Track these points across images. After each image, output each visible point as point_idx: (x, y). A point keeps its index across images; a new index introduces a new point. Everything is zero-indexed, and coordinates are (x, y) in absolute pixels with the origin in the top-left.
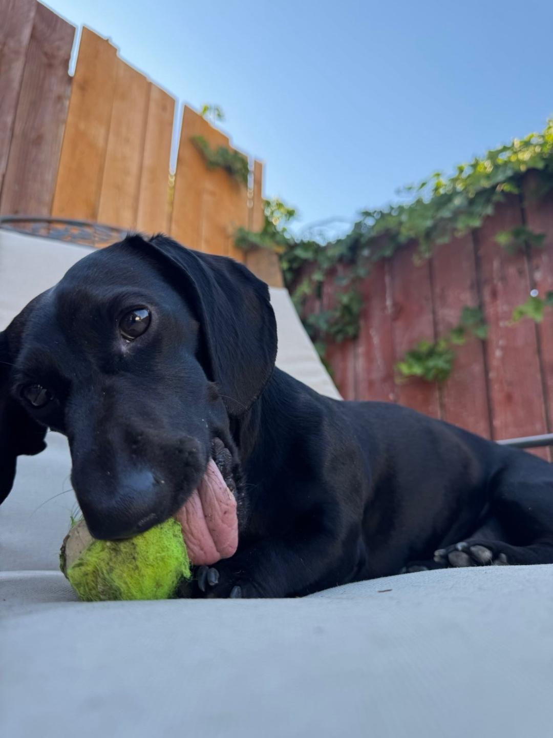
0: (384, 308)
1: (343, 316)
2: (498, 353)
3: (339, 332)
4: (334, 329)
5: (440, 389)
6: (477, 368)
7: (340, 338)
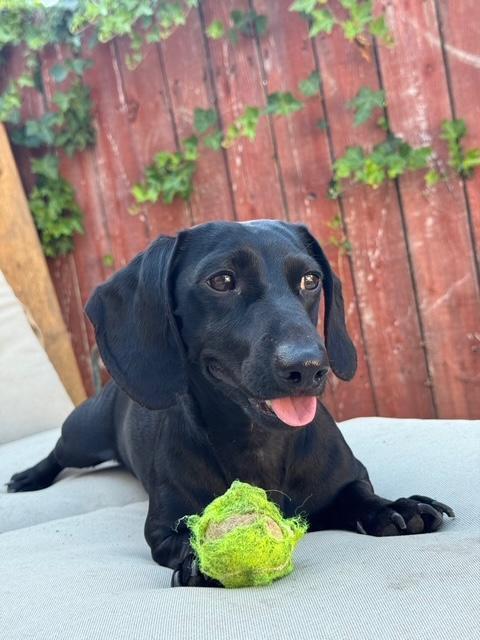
0: (118, 106)
1: (67, 123)
2: (238, 161)
3: (69, 141)
4: (62, 140)
5: (190, 205)
6: (221, 179)
7: (70, 149)
